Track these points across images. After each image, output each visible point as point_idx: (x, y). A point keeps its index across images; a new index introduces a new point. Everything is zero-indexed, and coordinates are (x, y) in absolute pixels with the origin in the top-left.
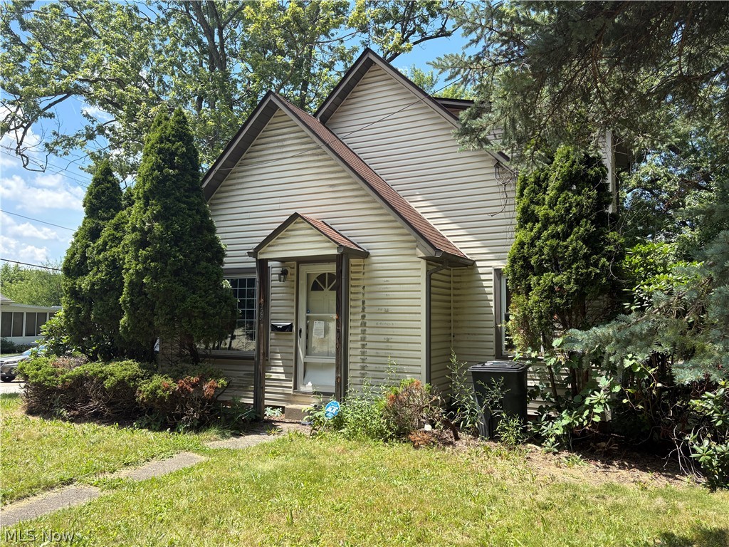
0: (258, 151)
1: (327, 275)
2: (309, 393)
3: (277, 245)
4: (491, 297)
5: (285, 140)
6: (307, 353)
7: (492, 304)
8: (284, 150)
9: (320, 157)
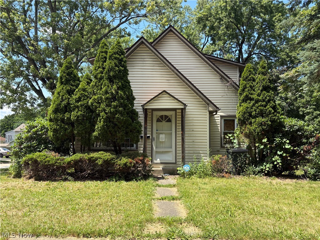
0: (131, 61)
1: (164, 116)
2: (159, 163)
3: (154, 103)
4: (219, 126)
5: (145, 58)
6: (156, 148)
7: (219, 128)
8: (145, 62)
9: (162, 68)
